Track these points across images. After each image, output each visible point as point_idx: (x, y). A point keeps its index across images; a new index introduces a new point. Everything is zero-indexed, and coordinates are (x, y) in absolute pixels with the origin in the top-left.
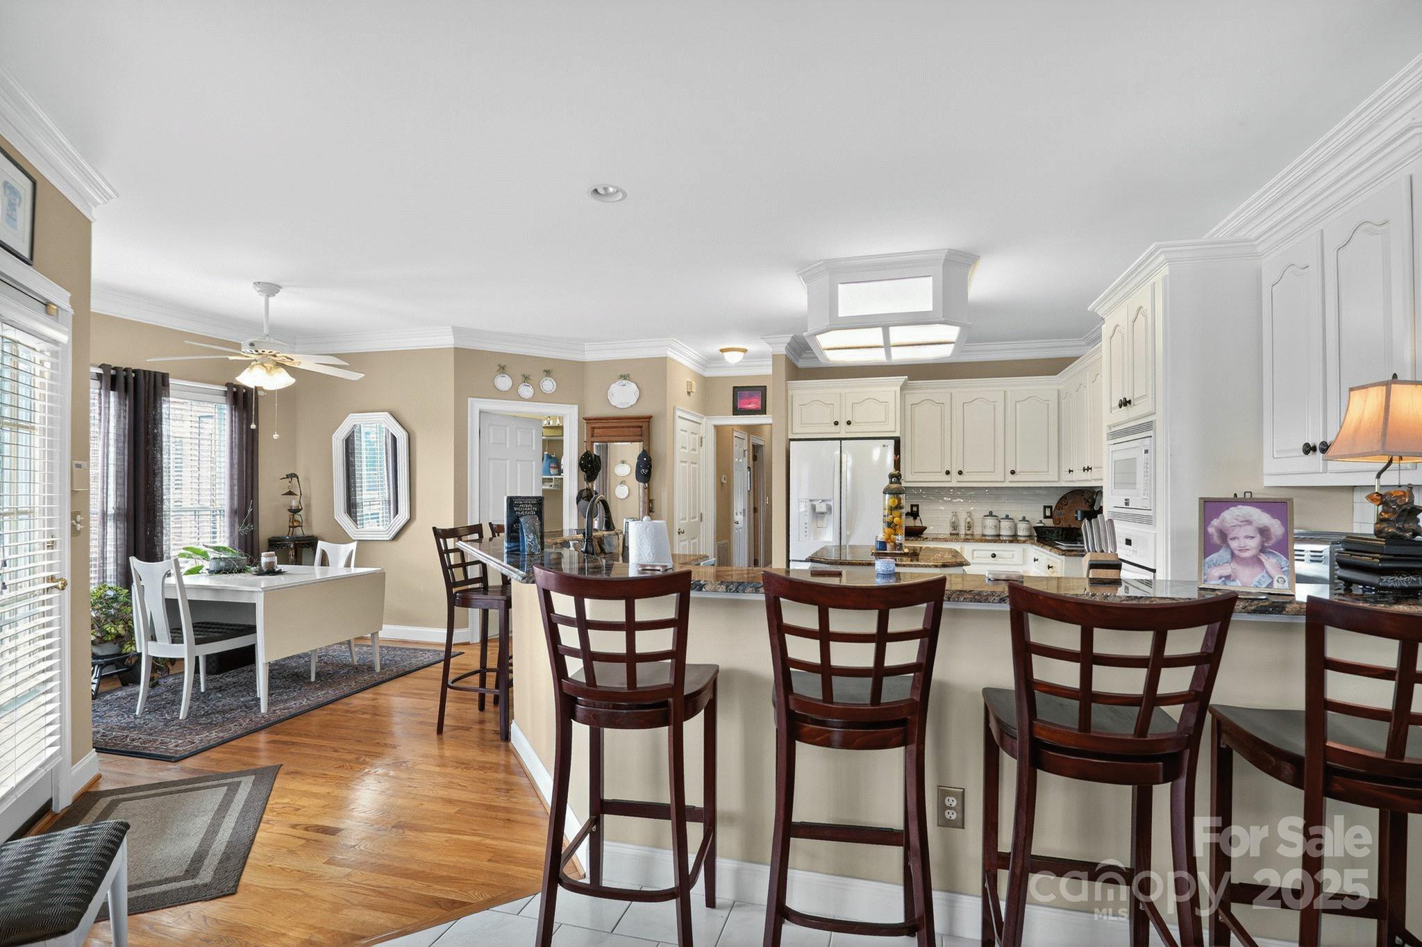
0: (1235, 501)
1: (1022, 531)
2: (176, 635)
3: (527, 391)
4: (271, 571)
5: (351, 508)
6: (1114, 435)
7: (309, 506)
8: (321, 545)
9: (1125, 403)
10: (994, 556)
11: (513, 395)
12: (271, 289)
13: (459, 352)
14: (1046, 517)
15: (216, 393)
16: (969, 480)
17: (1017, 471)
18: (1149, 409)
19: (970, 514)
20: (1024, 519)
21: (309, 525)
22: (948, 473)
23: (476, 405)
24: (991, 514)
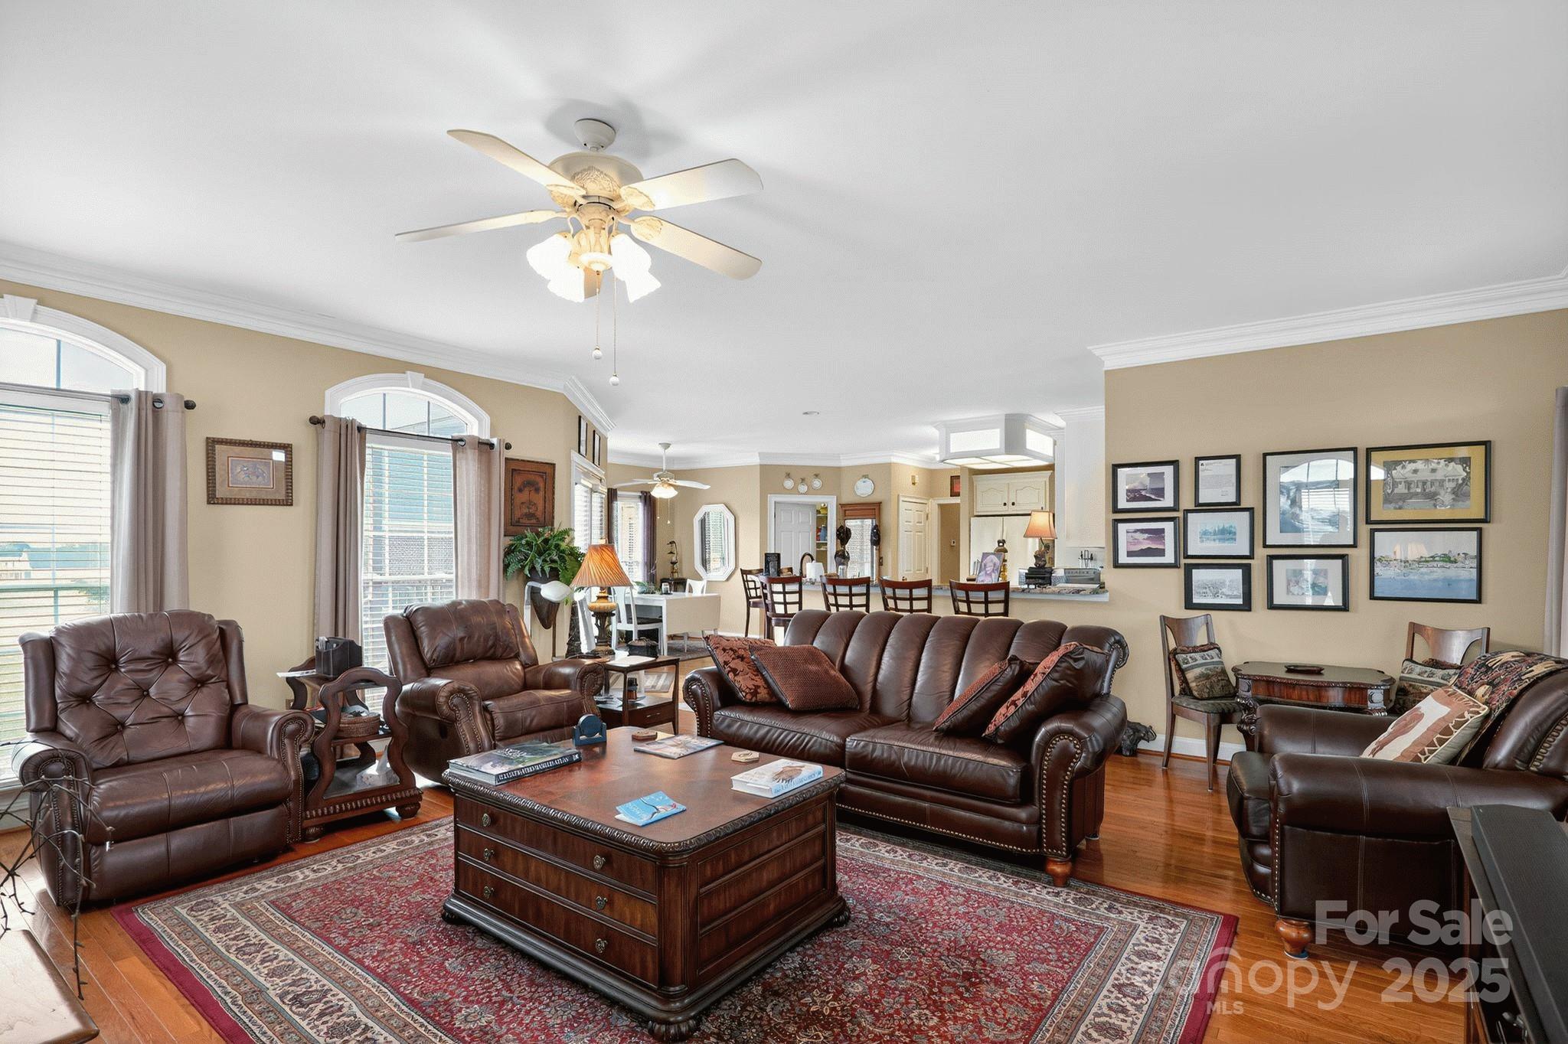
2: (629, 621)
3: (803, 488)
4: (667, 593)
5: (705, 562)
7: (681, 562)
8: (689, 581)
11: (794, 491)
12: (667, 446)
13: (763, 468)
15: (633, 497)
21: (681, 573)
23: (773, 499)
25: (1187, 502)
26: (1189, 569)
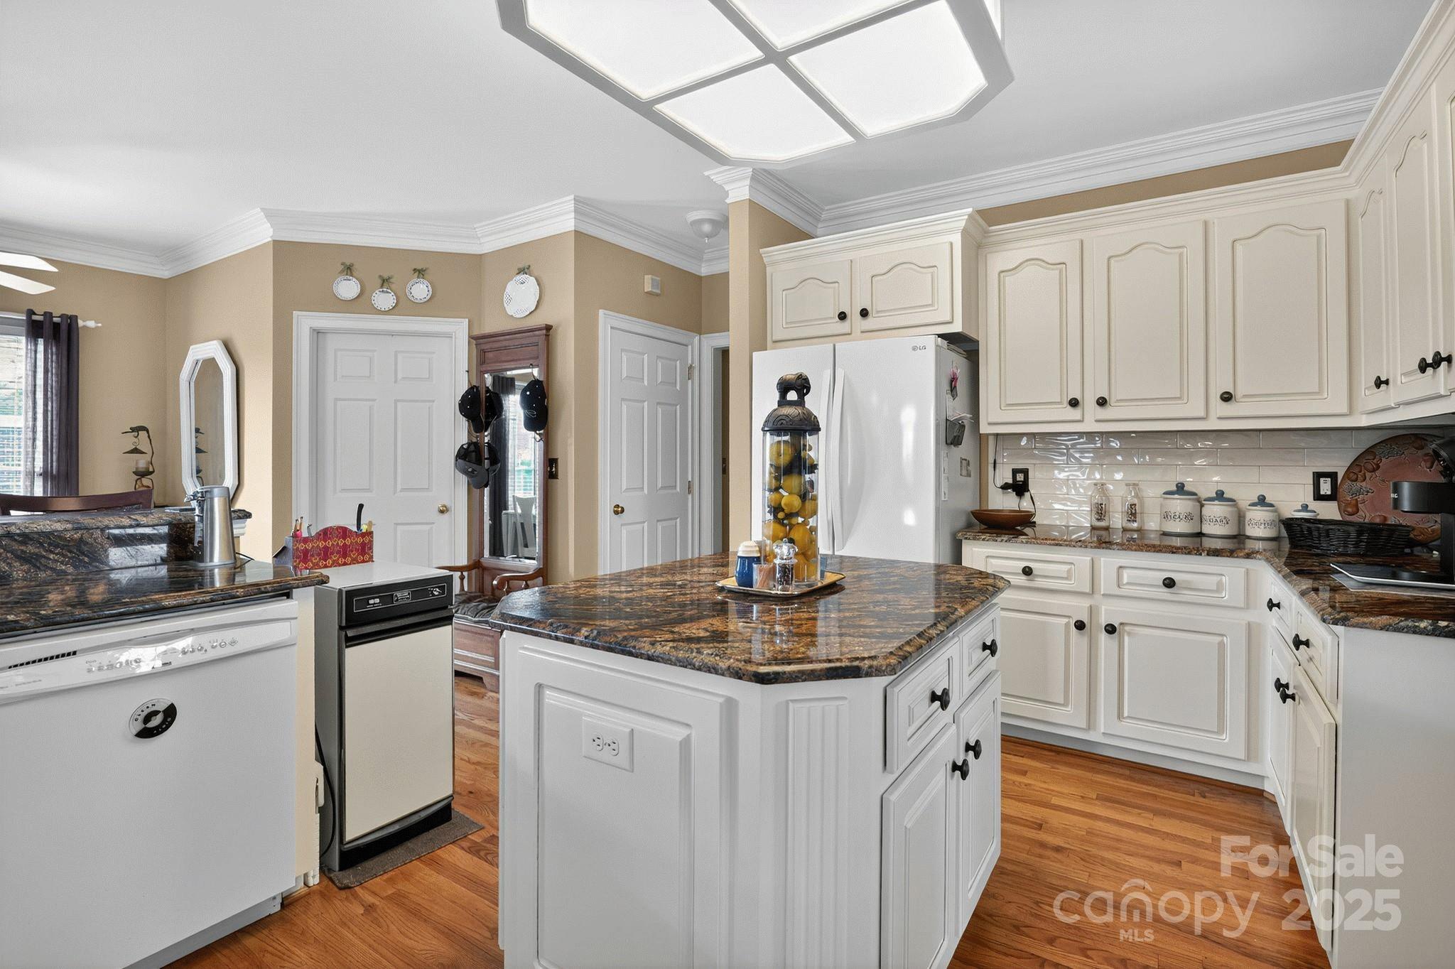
1: (1259, 526)
3: (385, 300)
10: (1169, 583)
11: (362, 305)
13: (283, 251)
14: (1318, 497)
16: (1123, 417)
17: (1239, 393)
19: (1134, 488)
20: (1262, 501)
22: (1074, 403)
23: (305, 322)
24: (1180, 489)
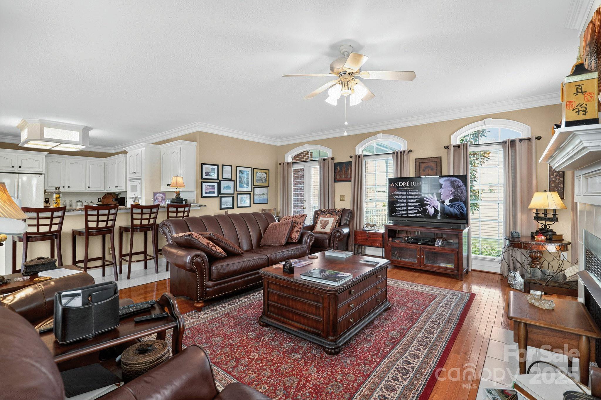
0: (159, 193)
6: (130, 180)
9: (134, 173)
14: (99, 201)
16: (72, 189)
17: (90, 187)
18: (141, 175)
19: (71, 201)
22: (64, 187)
24: (79, 201)
25: (220, 178)
26: (221, 197)
